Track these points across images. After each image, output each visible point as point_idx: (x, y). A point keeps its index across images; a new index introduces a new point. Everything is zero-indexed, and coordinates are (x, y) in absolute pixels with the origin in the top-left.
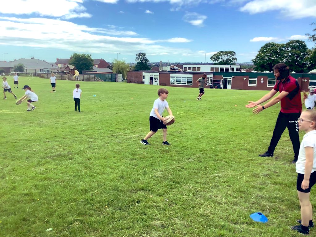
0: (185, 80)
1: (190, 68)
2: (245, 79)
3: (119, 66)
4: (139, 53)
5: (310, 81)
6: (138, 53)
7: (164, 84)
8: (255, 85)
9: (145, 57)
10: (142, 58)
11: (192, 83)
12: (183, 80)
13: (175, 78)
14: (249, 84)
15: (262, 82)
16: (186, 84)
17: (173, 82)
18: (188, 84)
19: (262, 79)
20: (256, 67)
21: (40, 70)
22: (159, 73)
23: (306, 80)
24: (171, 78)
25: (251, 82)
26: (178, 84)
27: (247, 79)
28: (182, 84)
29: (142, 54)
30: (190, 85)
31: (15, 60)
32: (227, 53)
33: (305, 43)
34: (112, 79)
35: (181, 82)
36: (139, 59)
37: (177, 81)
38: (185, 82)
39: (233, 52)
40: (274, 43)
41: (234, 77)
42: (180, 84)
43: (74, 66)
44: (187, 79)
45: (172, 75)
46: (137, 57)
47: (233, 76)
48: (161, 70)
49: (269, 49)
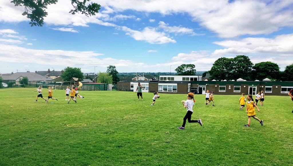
0: (171, 88)
1: (165, 78)
2: (216, 86)
3: (104, 77)
4: (110, 66)
5: (266, 87)
6: (108, 66)
7: (153, 91)
8: (225, 91)
9: (115, 69)
10: (112, 70)
11: (177, 90)
12: (169, 88)
13: (163, 87)
14: (219, 90)
15: (230, 88)
16: (171, 91)
17: (160, 90)
18: (173, 91)
19: (230, 86)
20: (211, 76)
21: (38, 82)
22: (148, 83)
23: (263, 87)
24: (159, 87)
25: (221, 89)
26: (165, 91)
27: (218, 86)
28: (168, 91)
29: (112, 66)
30: (175, 92)
31: (12, 73)
32: (188, 66)
33: (248, 58)
34: (104, 89)
35: (168, 89)
36: (109, 71)
37: (164, 89)
38: (171, 89)
39: (193, 65)
40: (225, 58)
41: (208, 85)
42: (167, 91)
43: (78, 79)
44: (172, 87)
45: (159, 84)
46: (108, 69)
47: (206, 85)
48: (137, 80)
49: (221, 62)
